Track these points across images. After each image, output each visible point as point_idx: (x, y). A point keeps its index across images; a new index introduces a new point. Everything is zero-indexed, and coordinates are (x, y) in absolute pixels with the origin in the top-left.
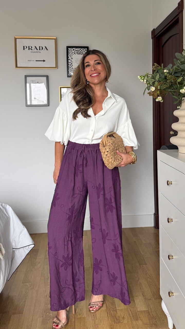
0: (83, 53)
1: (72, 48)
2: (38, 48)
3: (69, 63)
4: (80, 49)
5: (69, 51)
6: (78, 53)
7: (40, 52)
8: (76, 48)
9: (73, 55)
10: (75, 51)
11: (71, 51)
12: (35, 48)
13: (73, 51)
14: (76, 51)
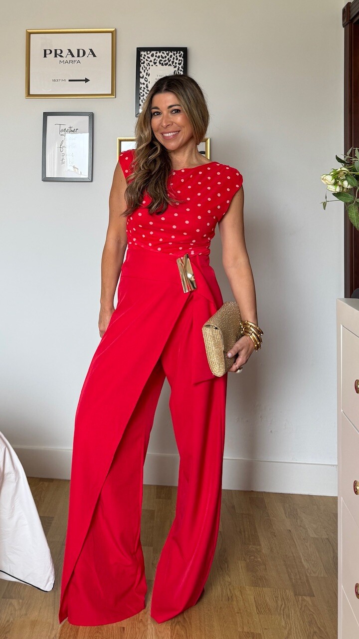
0: (173, 62)
1: (149, 52)
2: (75, 53)
3: (141, 86)
4: (168, 54)
5: (142, 58)
6: (161, 62)
7: (79, 62)
8: (158, 52)
9: (151, 67)
10: (157, 58)
11: (146, 58)
12: (69, 53)
13: (152, 59)
14: (159, 57)
